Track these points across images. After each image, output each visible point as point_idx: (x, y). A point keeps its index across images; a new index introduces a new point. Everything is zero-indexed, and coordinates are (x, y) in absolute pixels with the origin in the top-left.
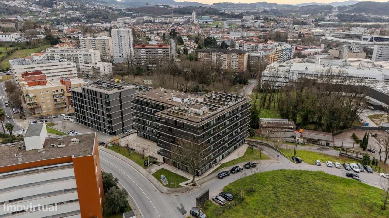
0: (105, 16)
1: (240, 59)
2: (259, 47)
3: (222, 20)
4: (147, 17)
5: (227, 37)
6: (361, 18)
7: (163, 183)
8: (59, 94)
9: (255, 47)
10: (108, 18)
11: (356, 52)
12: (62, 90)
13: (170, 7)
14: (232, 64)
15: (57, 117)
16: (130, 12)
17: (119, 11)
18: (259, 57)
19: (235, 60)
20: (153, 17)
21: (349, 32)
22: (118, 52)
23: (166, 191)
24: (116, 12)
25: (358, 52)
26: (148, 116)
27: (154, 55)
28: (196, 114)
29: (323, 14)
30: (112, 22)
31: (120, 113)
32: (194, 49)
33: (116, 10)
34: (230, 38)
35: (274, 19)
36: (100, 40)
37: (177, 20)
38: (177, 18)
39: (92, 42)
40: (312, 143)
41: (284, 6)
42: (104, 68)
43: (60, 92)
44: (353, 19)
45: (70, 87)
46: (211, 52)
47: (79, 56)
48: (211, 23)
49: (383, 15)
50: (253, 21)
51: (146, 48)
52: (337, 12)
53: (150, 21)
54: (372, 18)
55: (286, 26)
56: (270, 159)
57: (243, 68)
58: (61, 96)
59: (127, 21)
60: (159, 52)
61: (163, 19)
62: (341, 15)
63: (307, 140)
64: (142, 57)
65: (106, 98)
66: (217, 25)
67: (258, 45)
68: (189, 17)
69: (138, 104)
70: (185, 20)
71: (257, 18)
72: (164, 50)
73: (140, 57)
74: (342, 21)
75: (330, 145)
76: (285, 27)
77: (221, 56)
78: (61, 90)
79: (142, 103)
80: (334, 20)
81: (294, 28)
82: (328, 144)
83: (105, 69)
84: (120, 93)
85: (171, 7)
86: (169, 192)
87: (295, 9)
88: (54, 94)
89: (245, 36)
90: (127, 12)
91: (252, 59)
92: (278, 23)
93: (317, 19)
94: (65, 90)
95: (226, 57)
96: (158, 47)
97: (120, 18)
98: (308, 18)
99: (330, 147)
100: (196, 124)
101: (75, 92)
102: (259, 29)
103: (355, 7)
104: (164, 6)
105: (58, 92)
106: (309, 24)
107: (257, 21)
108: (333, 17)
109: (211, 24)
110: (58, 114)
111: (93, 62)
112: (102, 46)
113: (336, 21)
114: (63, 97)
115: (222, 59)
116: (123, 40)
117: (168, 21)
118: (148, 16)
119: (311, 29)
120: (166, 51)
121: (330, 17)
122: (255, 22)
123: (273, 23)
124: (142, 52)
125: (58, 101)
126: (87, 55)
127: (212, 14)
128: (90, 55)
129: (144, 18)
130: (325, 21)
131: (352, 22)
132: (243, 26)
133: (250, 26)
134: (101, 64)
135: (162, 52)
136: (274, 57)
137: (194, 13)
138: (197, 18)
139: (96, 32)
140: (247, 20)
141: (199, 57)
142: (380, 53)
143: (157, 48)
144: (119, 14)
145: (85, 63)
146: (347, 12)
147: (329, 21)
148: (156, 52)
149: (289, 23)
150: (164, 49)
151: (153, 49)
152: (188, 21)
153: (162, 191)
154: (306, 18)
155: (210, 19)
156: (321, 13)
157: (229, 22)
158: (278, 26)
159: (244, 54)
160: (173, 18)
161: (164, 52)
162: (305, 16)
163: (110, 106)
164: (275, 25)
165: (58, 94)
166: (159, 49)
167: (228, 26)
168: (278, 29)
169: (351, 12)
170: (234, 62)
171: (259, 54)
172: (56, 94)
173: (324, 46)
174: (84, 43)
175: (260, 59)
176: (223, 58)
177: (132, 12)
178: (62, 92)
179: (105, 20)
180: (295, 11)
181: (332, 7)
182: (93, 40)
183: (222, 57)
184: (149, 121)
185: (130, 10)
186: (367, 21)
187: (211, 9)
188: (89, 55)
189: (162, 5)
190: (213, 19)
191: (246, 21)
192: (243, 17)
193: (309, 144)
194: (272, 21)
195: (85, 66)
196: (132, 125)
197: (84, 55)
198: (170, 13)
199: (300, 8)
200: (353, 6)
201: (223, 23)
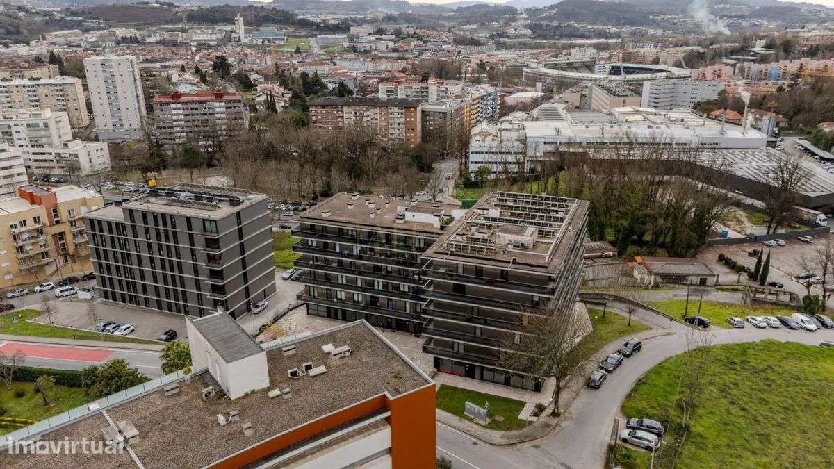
0: (11, 29)
1: (408, 119)
2: (430, 92)
3: (306, 36)
4: (124, 29)
5: (341, 71)
6: (571, 32)
7: (475, 421)
8: (30, 231)
9: (422, 92)
10: (18, 33)
11: (623, 96)
12: (37, 220)
13: (175, 7)
14: (391, 131)
15: (32, 292)
16: (76, 19)
17: (45, 15)
18: (445, 114)
19: (397, 121)
20: (139, 30)
21: (566, 59)
22: (108, 113)
23: (504, 441)
24: (37, 19)
25: (627, 96)
26: (340, 263)
27: (205, 117)
28: (518, 247)
29: (501, 22)
30: (33, 43)
31: (241, 263)
32: (285, 101)
33: (38, 13)
34: (348, 74)
35: (415, 33)
36: (51, 85)
37: (202, 37)
38: (199, 31)
39: (30, 91)
40: (672, 283)
41: (422, 6)
42: (89, 155)
43: (31, 225)
44: (558, 32)
45: (55, 211)
46: (342, 106)
47: (14, 129)
48: (282, 43)
49: (607, 25)
50: (373, 38)
51: (183, 103)
52: (527, 19)
53: (134, 40)
54: (589, 30)
55: (443, 47)
56: (651, 329)
57: (415, 137)
58: (35, 234)
59: (75, 40)
60: (217, 110)
61: (166, 35)
62: (536, 24)
63: (663, 279)
64: (175, 123)
65: (205, 231)
66: (298, 47)
67: (427, 88)
68: (229, 28)
69: (313, 235)
70: (219, 36)
71: (380, 32)
72: (230, 105)
73: (171, 125)
74: (539, 36)
75: (708, 283)
76: (441, 50)
77: (365, 113)
78: (35, 218)
79: (324, 232)
80: (525, 36)
81: (459, 52)
82: (703, 282)
83: (92, 157)
84: (238, 213)
85: (179, 7)
86: (512, 442)
87: (447, 14)
88: (17, 231)
89: (371, 69)
90: (68, 19)
91: (432, 118)
92: (424, 42)
93: (494, 33)
94: (45, 219)
95: (377, 116)
96: (213, 98)
97: (55, 30)
98: (476, 31)
99: (708, 286)
100: (542, 269)
101: (100, 222)
102: (389, 55)
103: (557, 10)
104: (160, 3)
105: (25, 225)
106: (484, 44)
107: (380, 37)
108: (520, 29)
109: (282, 46)
110: (35, 284)
111: (56, 141)
112: (59, 101)
113: (529, 37)
114: (42, 237)
115: (368, 121)
116: (118, 84)
117: (180, 39)
118: (127, 27)
119: (492, 53)
120: (235, 107)
121: (516, 30)
122: (378, 39)
123: (414, 43)
124: (173, 112)
125: (27, 248)
126: (37, 125)
127: (281, 22)
128: (46, 126)
129: (117, 32)
130: (508, 37)
131: (558, 39)
132: (354, 50)
133: (368, 48)
134: (78, 146)
135: (224, 110)
136: (470, 111)
137: (240, 21)
138: (246, 32)
139: (26, 68)
140: (360, 35)
141: (314, 118)
142: (656, 96)
143: (211, 101)
144: (47, 22)
145: (33, 146)
146: (543, 19)
147: (516, 37)
148: (207, 111)
149: (445, 42)
150: (230, 102)
151: (200, 103)
152: (227, 39)
153: (493, 442)
154: (472, 31)
155: (276, 34)
156: (497, 22)
157: (323, 39)
158: (426, 48)
159: (415, 108)
160: (190, 31)
161: (230, 110)
162: (469, 27)
163: (219, 248)
164: (420, 46)
165: (26, 232)
166: (216, 104)
167: (322, 48)
168: (429, 54)
169: (550, 18)
170: (396, 125)
171: (444, 107)
172: (21, 233)
173: (543, 86)
174: (7, 94)
175: (449, 116)
176: (369, 118)
177: (80, 19)
178: (37, 226)
179: (13, 37)
180: (449, 18)
181: (516, 10)
182: (33, 86)
183: (368, 116)
184: (344, 275)
185: (74, 14)
186: (583, 36)
187: (278, 11)
188: (41, 125)
189: (157, 3)
190: (285, 34)
191: (358, 38)
192: (349, 30)
193: (668, 285)
194: (412, 37)
195: (34, 154)
196: (265, 290)
197: (28, 125)
198: (180, 20)
199: (456, 11)
200: (552, 7)
201: (309, 43)
